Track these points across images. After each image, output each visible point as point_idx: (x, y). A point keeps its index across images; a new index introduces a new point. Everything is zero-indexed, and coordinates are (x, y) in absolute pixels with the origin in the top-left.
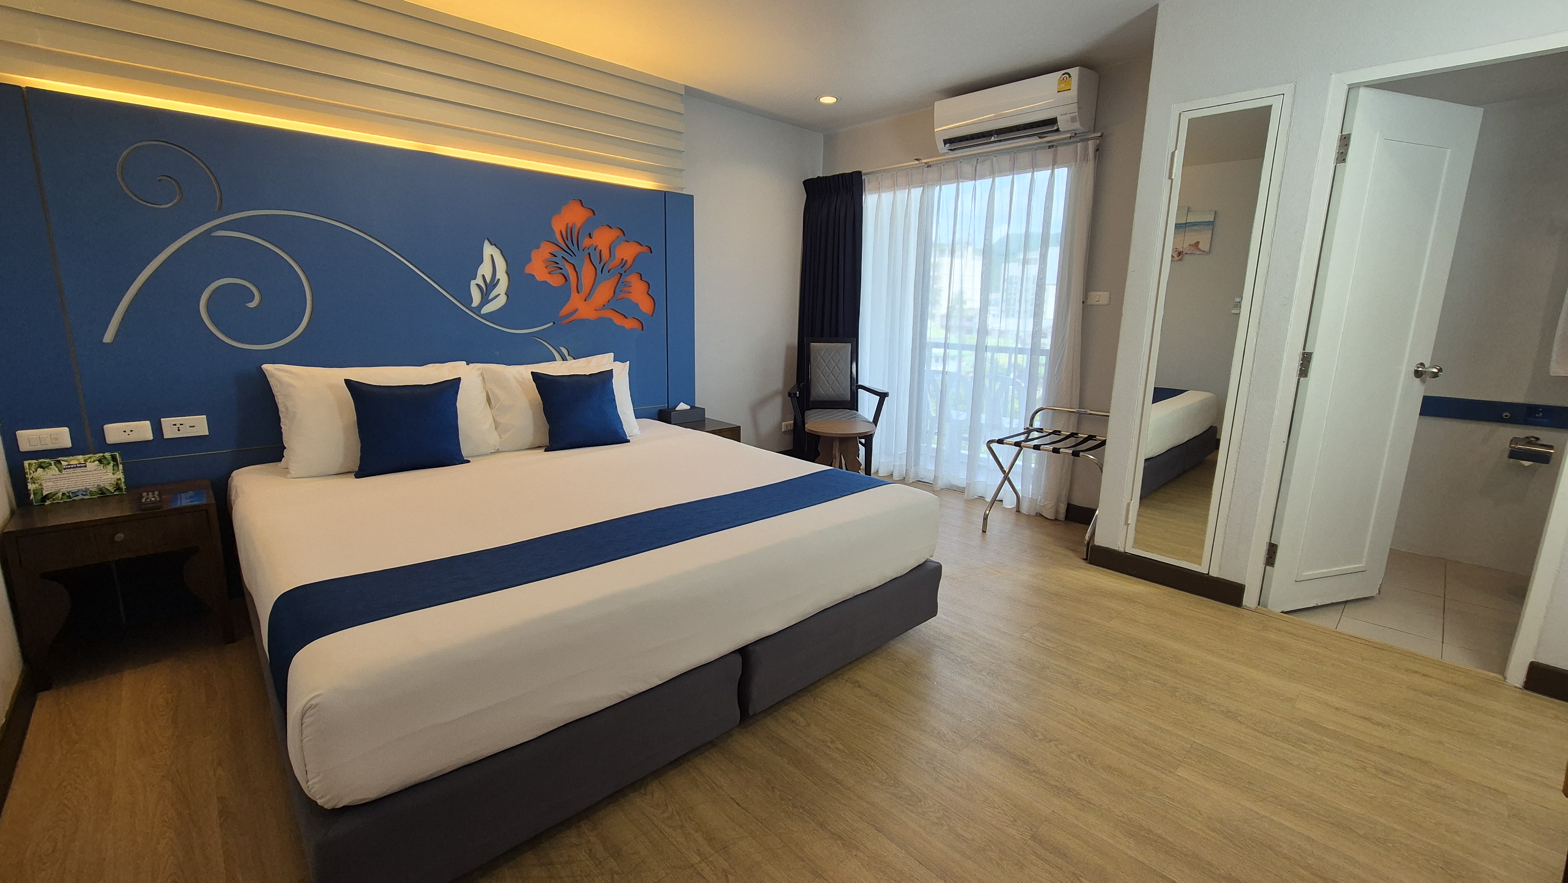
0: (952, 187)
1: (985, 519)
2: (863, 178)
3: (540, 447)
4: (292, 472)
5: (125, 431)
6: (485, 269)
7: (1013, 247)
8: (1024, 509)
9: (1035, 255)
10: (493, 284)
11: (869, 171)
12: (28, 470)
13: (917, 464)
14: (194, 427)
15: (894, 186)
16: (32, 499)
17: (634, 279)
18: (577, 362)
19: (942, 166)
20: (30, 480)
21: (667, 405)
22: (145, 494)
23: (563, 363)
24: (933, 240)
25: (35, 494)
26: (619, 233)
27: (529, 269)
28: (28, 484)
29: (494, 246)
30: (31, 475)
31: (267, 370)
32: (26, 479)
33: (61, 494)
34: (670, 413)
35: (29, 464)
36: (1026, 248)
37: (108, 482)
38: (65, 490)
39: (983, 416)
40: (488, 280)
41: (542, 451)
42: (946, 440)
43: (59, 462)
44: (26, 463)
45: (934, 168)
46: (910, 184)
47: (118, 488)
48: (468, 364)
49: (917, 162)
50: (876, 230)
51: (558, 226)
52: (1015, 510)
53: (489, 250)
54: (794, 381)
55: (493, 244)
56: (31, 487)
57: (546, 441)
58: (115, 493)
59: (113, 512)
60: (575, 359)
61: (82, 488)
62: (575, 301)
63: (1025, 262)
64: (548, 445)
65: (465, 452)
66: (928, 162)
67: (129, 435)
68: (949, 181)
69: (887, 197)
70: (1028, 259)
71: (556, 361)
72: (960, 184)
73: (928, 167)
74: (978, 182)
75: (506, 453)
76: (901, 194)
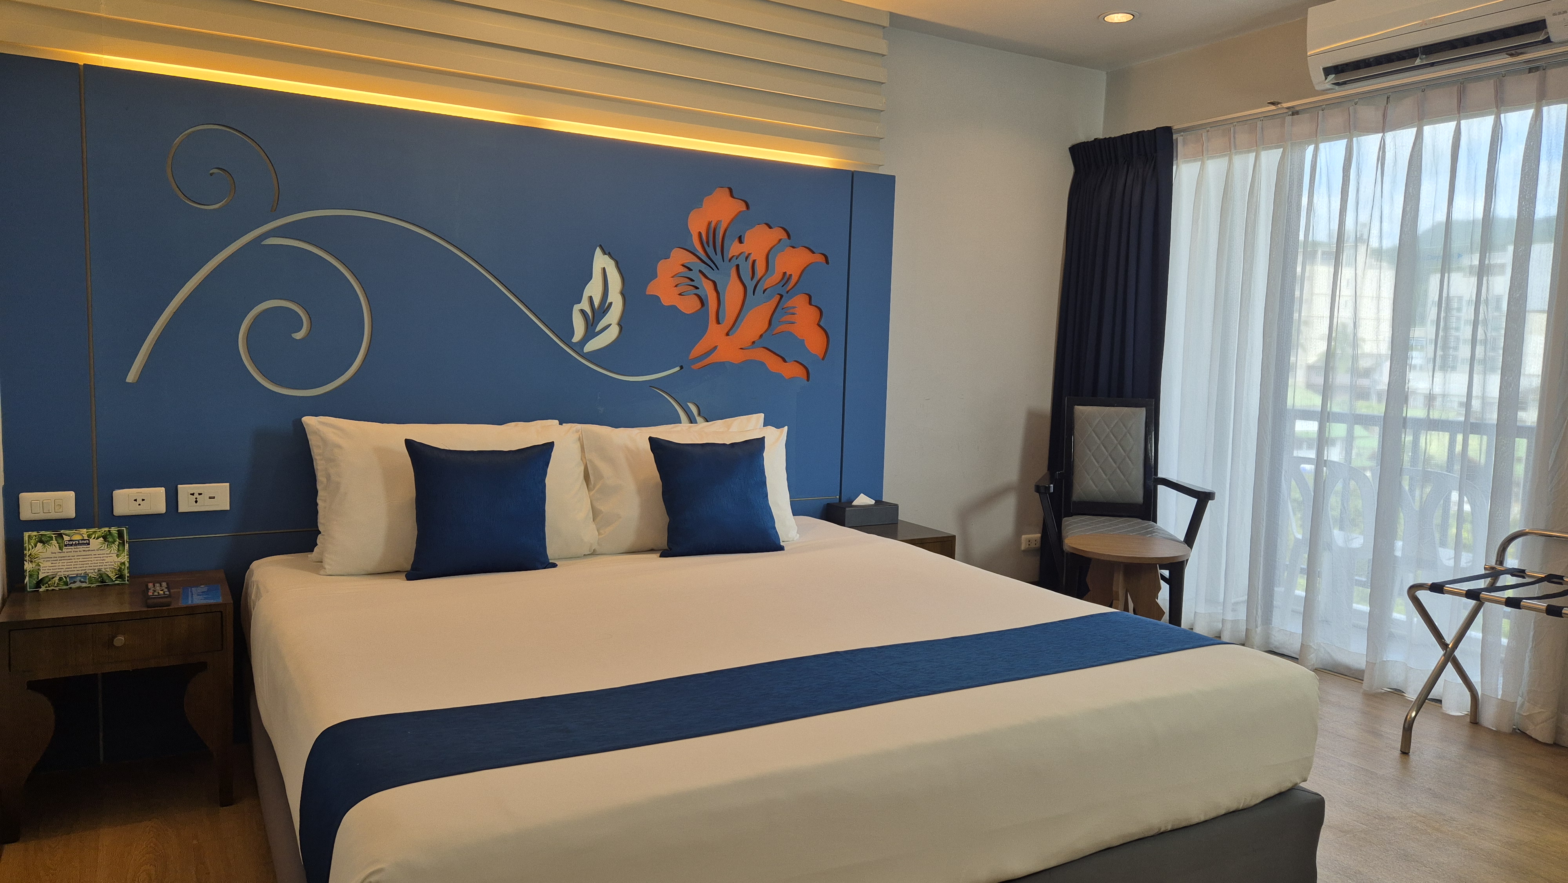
0: (1340, 146)
1: (1408, 729)
2: (1175, 137)
3: (652, 551)
4: (327, 567)
5: (136, 500)
6: (593, 290)
7: (1457, 244)
8: (1489, 716)
9: (1504, 257)
10: (604, 308)
11: (1186, 125)
12: (27, 545)
13: (1267, 620)
14: (214, 498)
15: (1230, 149)
16: (27, 583)
17: (798, 302)
18: (711, 425)
19: (1321, 112)
20: (27, 558)
21: (838, 497)
22: (150, 585)
23: (691, 427)
24: (1301, 237)
25: (31, 576)
26: (784, 236)
27: (653, 289)
28: (25, 562)
29: (606, 257)
30: (30, 551)
31: (307, 425)
32: (24, 555)
33: (57, 578)
34: (845, 508)
35: (29, 536)
36: (1486, 246)
37: (110, 566)
38: (62, 574)
39: (1399, 544)
40: (596, 303)
41: (655, 556)
42: (1324, 584)
43: (61, 536)
44: (26, 535)
45: (1305, 117)
46: (1258, 144)
47: (121, 576)
48: (561, 424)
49: (1273, 107)
50: (1195, 221)
51: (697, 224)
52: (1468, 720)
53: (601, 261)
54: (1043, 468)
55: (607, 252)
56: (28, 566)
57: (662, 541)
58: (117, 582)
59: (110, 607)
60: (707, 421)
61: (80, 572)
62: (714, 334)
63: (1483, 271)
64: (666, 547)
65: (552, 551)
66: (1293, 107)
67: (139, 505)
68: (1331, 135)
69: (1215, 167)
70: (1489, 265)
71: (681, 423)
72: (1355, 139)
73: (1293, 114)
74: (1389, 136)
75: (605, 556)
76: (1243, 162)
